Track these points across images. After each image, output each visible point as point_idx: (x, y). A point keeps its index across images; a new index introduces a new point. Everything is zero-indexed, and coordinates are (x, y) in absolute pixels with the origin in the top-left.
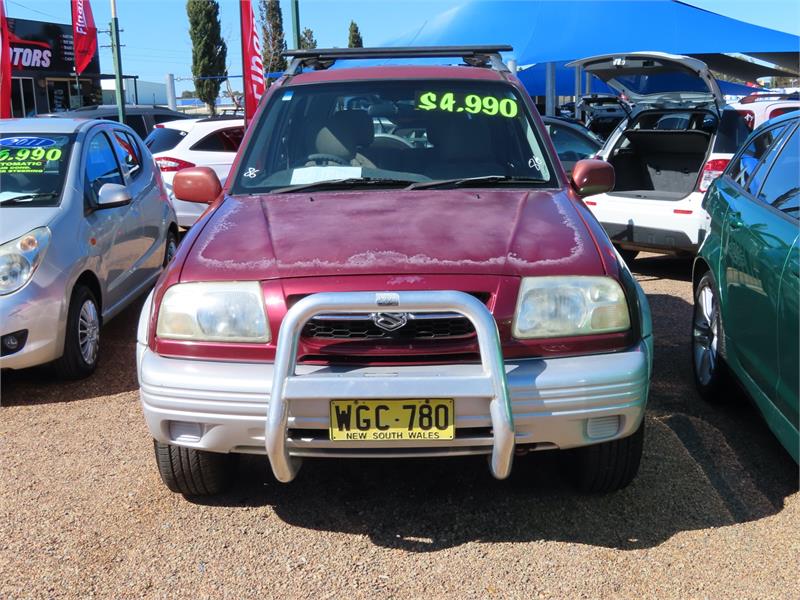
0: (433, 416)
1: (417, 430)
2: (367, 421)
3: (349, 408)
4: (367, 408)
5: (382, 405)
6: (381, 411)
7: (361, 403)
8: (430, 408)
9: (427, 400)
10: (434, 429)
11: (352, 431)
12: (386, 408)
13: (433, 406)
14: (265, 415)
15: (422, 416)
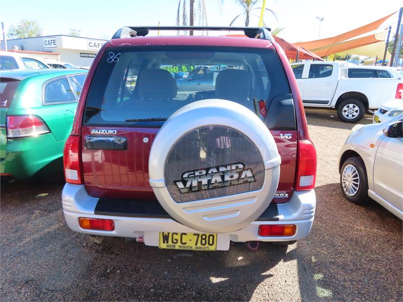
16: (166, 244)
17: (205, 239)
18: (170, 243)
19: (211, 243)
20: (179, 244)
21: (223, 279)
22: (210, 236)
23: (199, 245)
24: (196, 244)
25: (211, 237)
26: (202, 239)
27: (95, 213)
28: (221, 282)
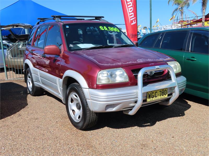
0: (164, 93)
1: (162, 96)
2: (153, 96)
3: (150, 93)
4: (153, 93)
5: (156, 91)
6: (156, 93)
7: (152, 92)
8: (163, 91)
9: (163, 89)
10: (164, 95)
11: (151, 99)
12: (157, 92)
13: (164, 90)
14: (137, 98)
15: (162, 93)
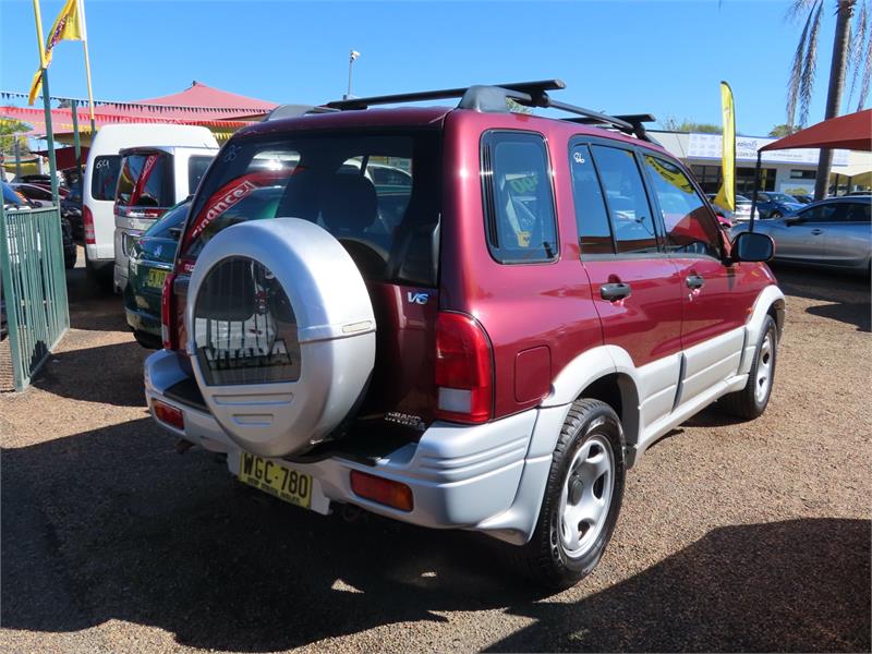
16: (247, 475)
17: (295, 482)
18: (253, 476)
19: (303, 492)
20: (262, 481)
21: (353, 590)
22: (302, 477)
23: (286, 491)
24: (283, 488)
25: (303, 481)
26: (292, 481)
27: (165, 395)
28: (348, 593)
